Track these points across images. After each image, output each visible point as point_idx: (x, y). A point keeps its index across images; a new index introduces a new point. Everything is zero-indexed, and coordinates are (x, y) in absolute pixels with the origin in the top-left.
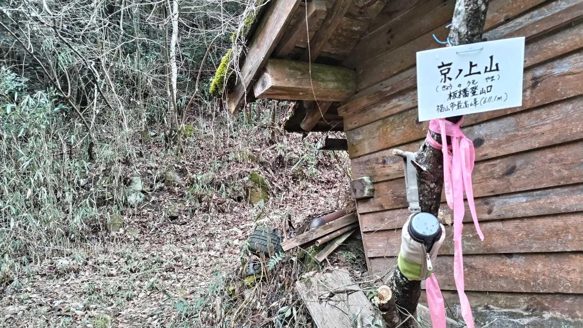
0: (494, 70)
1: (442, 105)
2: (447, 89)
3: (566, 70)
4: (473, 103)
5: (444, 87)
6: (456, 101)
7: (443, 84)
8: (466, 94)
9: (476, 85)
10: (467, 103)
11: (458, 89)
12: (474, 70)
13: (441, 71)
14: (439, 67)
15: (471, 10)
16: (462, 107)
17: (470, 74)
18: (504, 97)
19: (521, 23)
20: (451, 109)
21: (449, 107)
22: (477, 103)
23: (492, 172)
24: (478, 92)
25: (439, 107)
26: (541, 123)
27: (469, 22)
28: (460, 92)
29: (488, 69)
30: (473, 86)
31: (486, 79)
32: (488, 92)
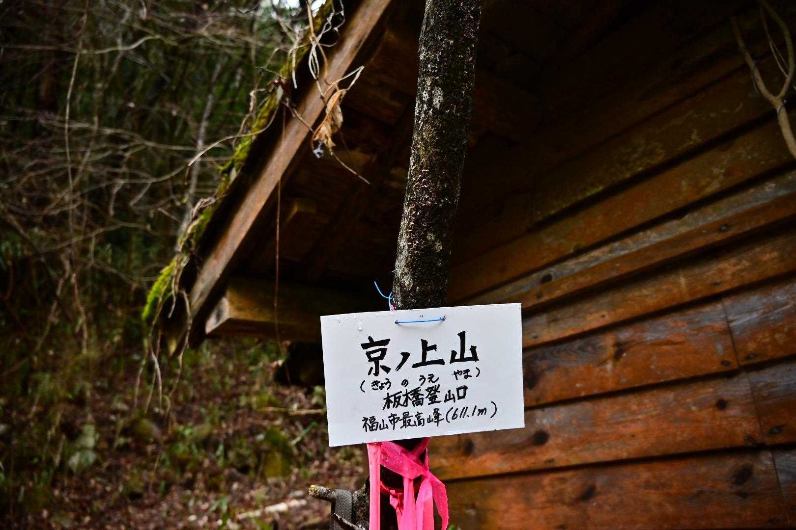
0: (468, 359)
1: (373, 418)
2: (381, 388)
3: (663, 336)
4: (433, 417)
5: (375, 383)
6: (399, 411)
7: (373, 378)
8: (417, 398)
9: (437, 384)
10: (422, 416)
11: (403, 389)
12: (431, 356)
13: (368, 354)
14: (365, 346)
15: (417, 248)
16: (412, 423)
17: (424, 363)
18: (491, 410)
19: (597, 259)
20: (391, 426)
21: (387, 422)
22: (440, 418)
23: (561, 492)
24: (441, 396)
25: (368, 422)
26: (630, 418)
27: (415, 269)
28: (406, 395)
29: (458, 357)
30: (431, 385)
31: (455, 373)
32: (459, 398)
